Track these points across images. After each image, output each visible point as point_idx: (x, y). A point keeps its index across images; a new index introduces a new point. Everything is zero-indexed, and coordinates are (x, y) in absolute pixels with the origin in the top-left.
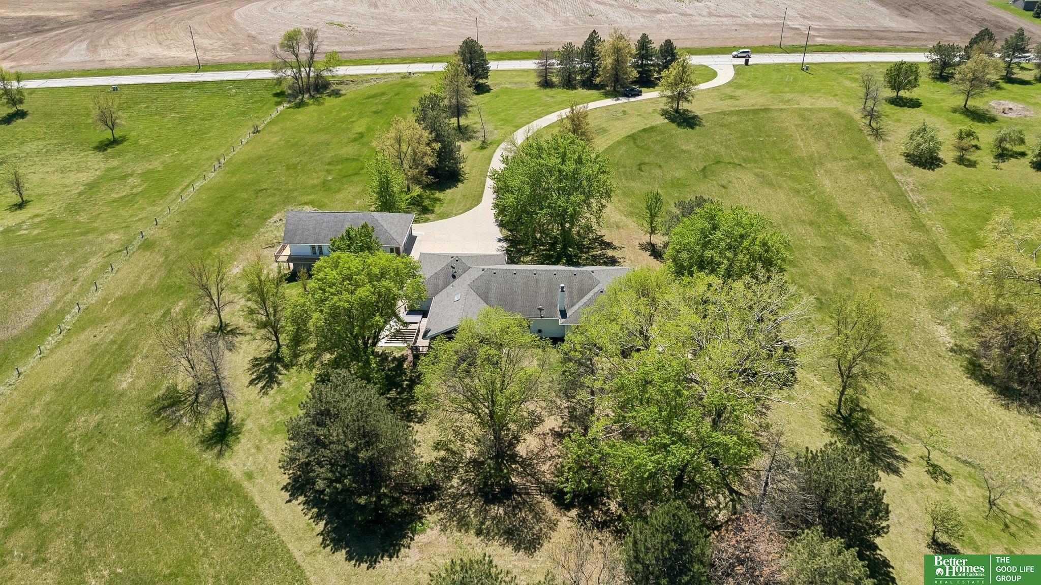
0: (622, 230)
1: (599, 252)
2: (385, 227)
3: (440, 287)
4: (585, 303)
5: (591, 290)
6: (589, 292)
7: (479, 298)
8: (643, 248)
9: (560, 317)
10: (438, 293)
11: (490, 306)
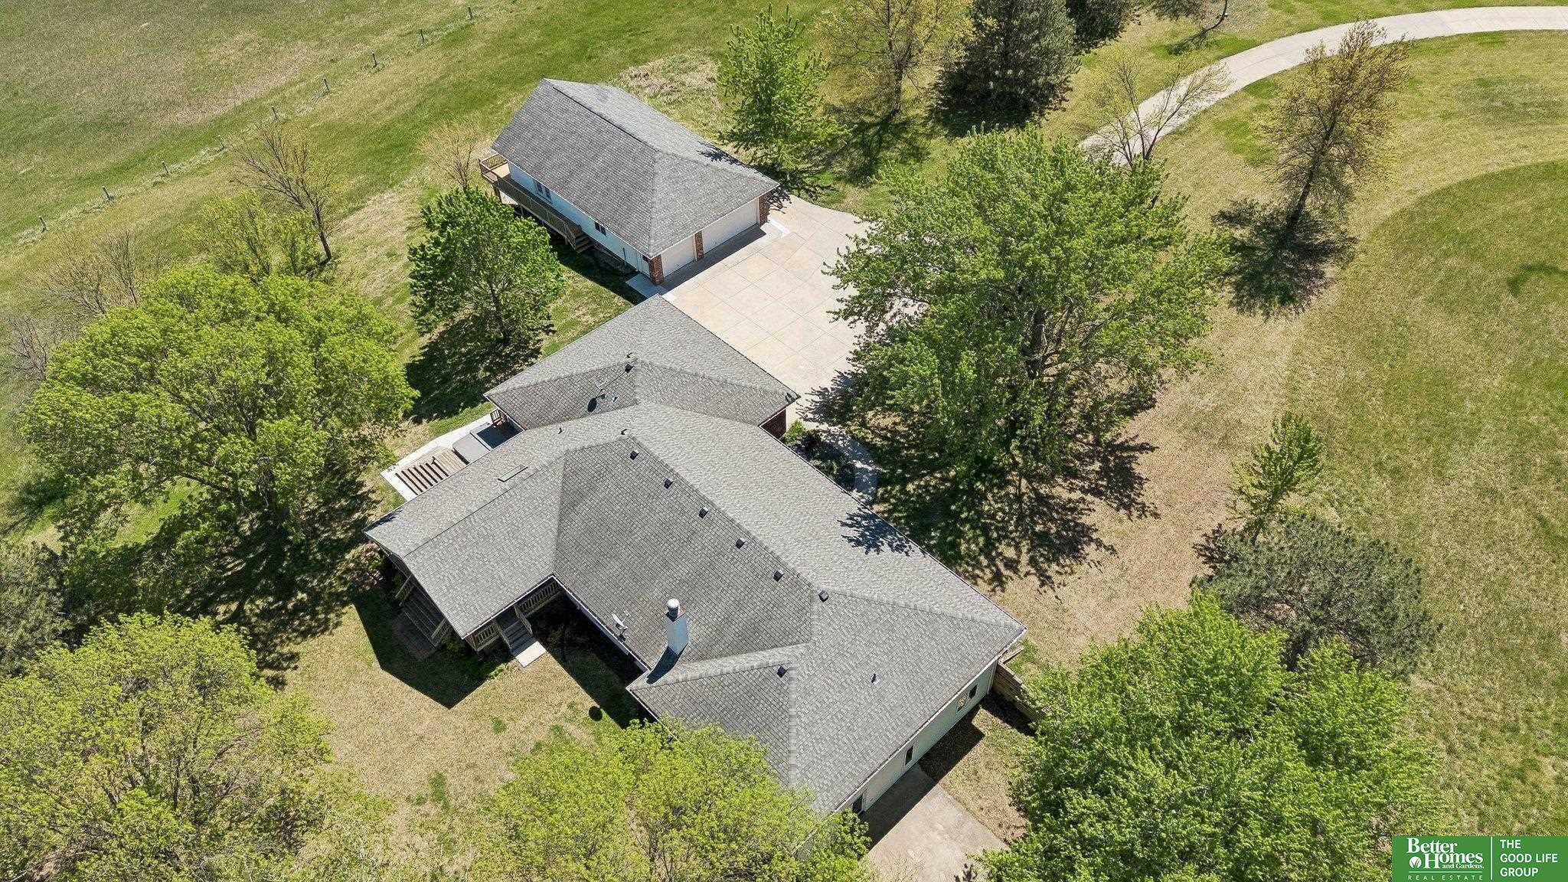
3: (551, 416)
4: (722, 674)
5: (773, 647)
6: (763, 649)
7: (555, 498)
8: (1212, 546)
9: (653, 668)
10: (538, 426)
11: (559, 532)
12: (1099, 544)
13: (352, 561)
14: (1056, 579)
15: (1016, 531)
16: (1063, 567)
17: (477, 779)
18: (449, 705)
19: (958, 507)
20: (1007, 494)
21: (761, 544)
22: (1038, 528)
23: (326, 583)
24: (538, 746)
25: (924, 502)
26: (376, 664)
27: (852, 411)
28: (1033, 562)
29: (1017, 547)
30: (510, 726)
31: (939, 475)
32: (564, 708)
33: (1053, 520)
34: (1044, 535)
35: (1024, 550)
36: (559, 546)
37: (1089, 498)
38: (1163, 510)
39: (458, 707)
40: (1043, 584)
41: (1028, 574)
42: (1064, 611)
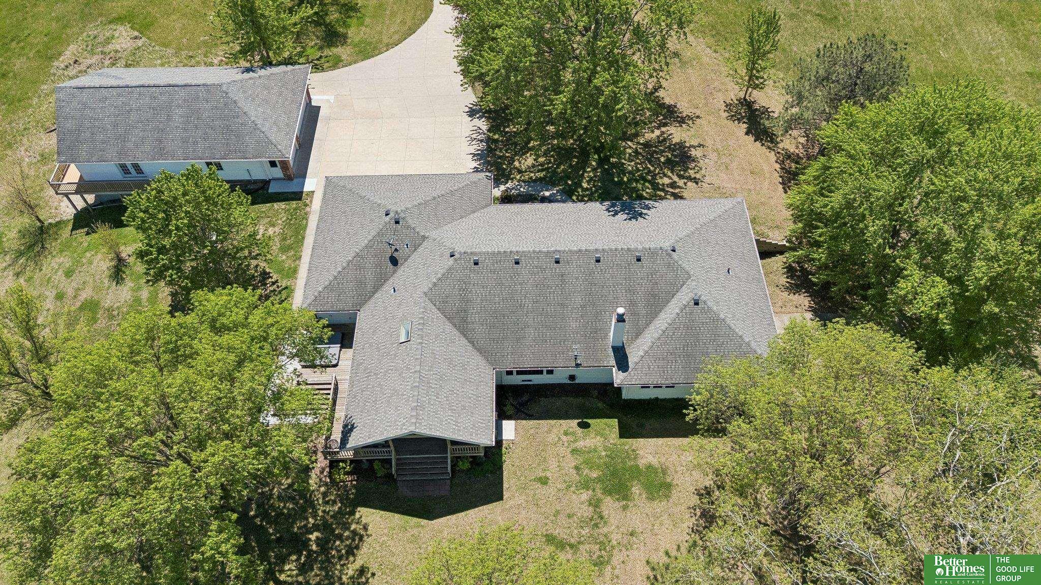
0: (690, 71)
1: (657, 132)
2: (252, 114)
3: (369, 288)
4: (664, 332)
5: (673, 297)
6: (668, 302)
7: (449, 327)
8: (733, 114)
9: (615, 364)
10: (366, 301)
11: (472, 343)
12: (694, 147)
13: (320, 487)
14: (698, 176)
15: (656, 168)
16: (694, 169)
17: (569, 516)
18: (499, 497)
19: (618, 178)
20: (630, 154)
21: (611, 250)
22: (662, 159)
23: (320, 514)
24: (577, 468)
25: (600, 187)
26: (424, 522)
27: (505, 169)
28: (681, 177)
29: (665, 175)
30: (549, 474)
31: (589, 169)
32: (564, 438)
33: (664, 151)
34: (668, 161)
35: (670, 174)
36: (480, 350)
37: (663, 129)
38: (698, 113)
39: (506, 495)
40: (697, 183)
41: (685, 184)
42: (719, 188)
